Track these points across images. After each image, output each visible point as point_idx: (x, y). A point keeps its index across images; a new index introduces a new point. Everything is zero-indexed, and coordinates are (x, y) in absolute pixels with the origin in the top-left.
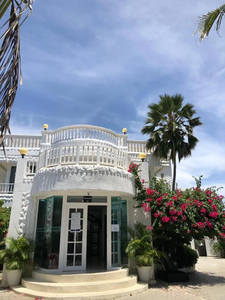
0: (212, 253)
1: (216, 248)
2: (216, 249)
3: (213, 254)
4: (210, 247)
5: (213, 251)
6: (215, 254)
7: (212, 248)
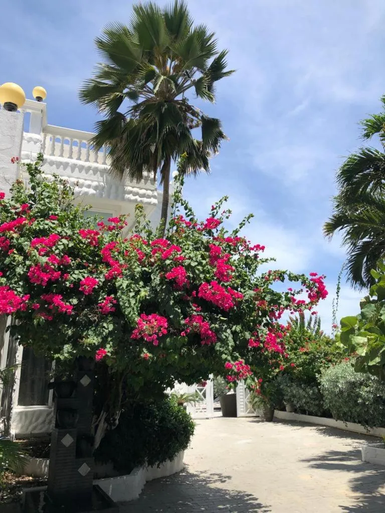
0: (248, 411)
1: (256, 399)
2: (256, 402)
3: (248, 413)
4: (246, 398)
5: (250, 406)
6: (253, 412)
7: (248, 400)
